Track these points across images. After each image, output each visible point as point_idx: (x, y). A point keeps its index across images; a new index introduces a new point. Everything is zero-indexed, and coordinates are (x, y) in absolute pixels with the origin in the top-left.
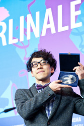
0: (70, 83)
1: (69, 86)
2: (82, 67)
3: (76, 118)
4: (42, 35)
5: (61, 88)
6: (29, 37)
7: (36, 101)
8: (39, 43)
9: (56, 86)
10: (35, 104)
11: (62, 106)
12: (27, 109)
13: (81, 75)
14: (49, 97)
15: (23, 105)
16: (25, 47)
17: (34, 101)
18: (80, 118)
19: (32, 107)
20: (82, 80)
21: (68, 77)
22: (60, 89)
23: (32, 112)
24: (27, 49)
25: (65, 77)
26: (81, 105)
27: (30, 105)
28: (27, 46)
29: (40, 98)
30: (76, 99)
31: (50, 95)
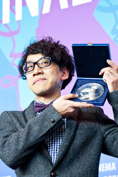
0: (91, 99)
1: (90, 105)
2: (116, 68)
3: (106, 164)
4: (44, 12)
5: (75, 108)
6: (19, 16)
7: (28, 133)
8: (37, 26)
9: (65, 105)
10: (27, 139)
11: (78, 141)
12: (13, 147)
13: (113, 83)
14: (53, 125)
15: (5, 142)
16: (12, 34)
17: (25, 134)
18: (113, 164)
19: (22, 144)
20: (115, 92)
21: (90, 87)
22: (72, 110)
23: (21, 154)
24: (15, 37)
25: (84, 88)
26: (115, 139)
27: (17, 141)
28: (16, 32)
29: (36, 128)
30: (106, 127)
31: (53, 122)
